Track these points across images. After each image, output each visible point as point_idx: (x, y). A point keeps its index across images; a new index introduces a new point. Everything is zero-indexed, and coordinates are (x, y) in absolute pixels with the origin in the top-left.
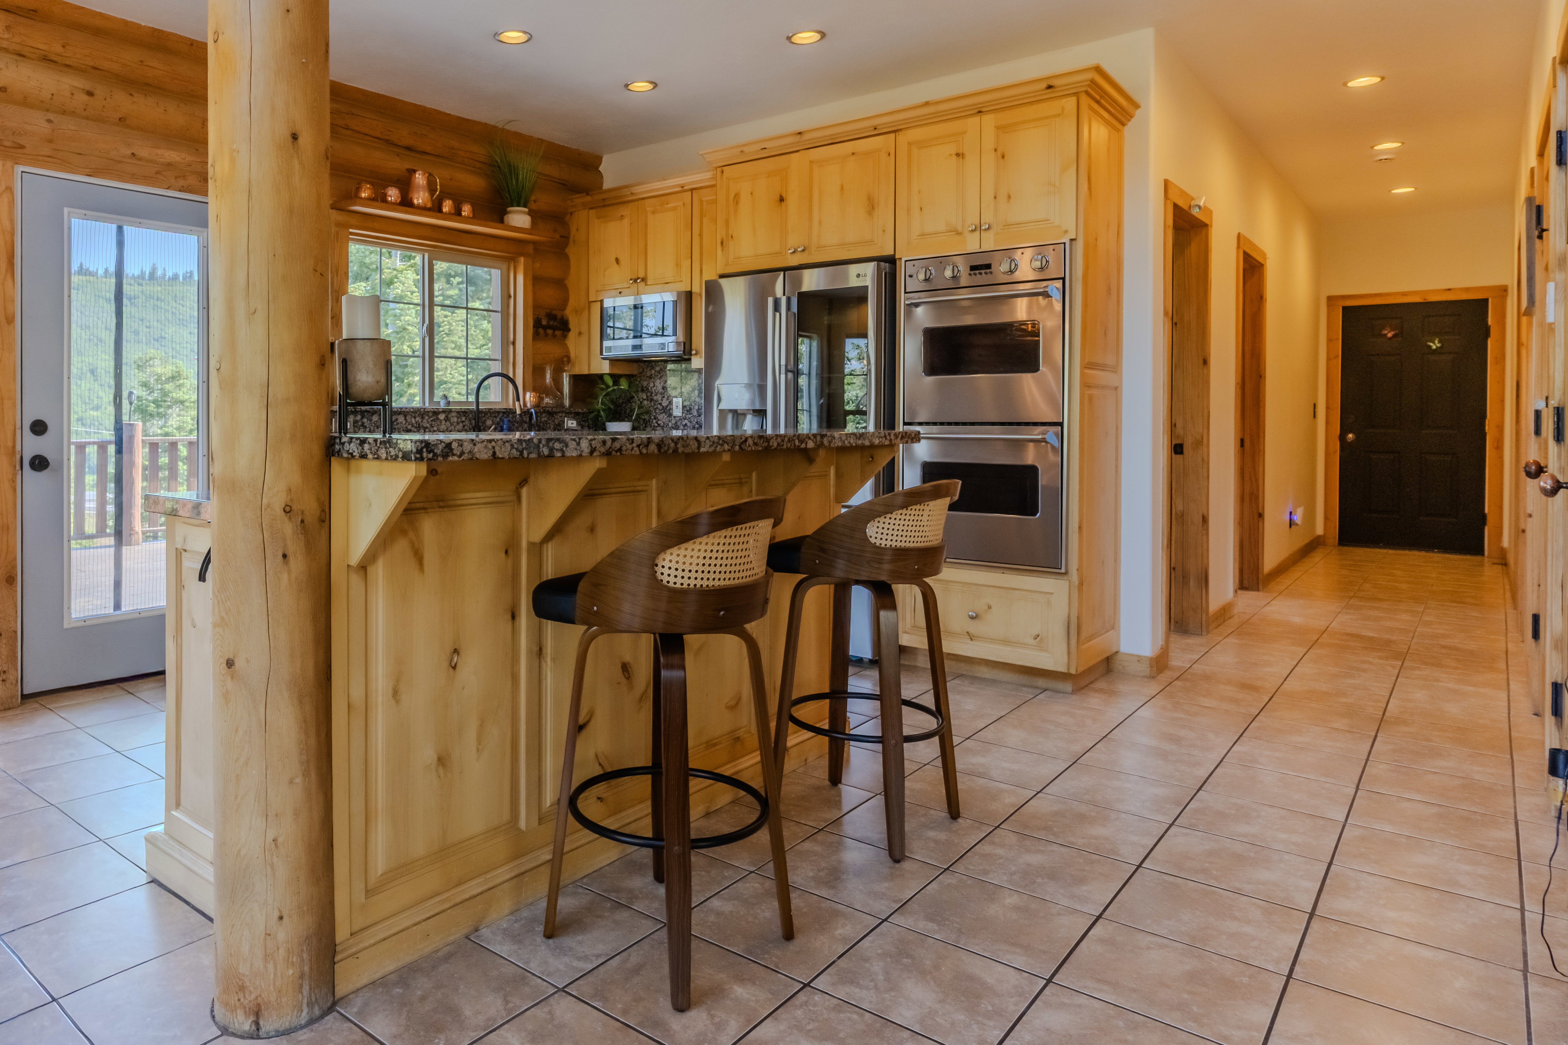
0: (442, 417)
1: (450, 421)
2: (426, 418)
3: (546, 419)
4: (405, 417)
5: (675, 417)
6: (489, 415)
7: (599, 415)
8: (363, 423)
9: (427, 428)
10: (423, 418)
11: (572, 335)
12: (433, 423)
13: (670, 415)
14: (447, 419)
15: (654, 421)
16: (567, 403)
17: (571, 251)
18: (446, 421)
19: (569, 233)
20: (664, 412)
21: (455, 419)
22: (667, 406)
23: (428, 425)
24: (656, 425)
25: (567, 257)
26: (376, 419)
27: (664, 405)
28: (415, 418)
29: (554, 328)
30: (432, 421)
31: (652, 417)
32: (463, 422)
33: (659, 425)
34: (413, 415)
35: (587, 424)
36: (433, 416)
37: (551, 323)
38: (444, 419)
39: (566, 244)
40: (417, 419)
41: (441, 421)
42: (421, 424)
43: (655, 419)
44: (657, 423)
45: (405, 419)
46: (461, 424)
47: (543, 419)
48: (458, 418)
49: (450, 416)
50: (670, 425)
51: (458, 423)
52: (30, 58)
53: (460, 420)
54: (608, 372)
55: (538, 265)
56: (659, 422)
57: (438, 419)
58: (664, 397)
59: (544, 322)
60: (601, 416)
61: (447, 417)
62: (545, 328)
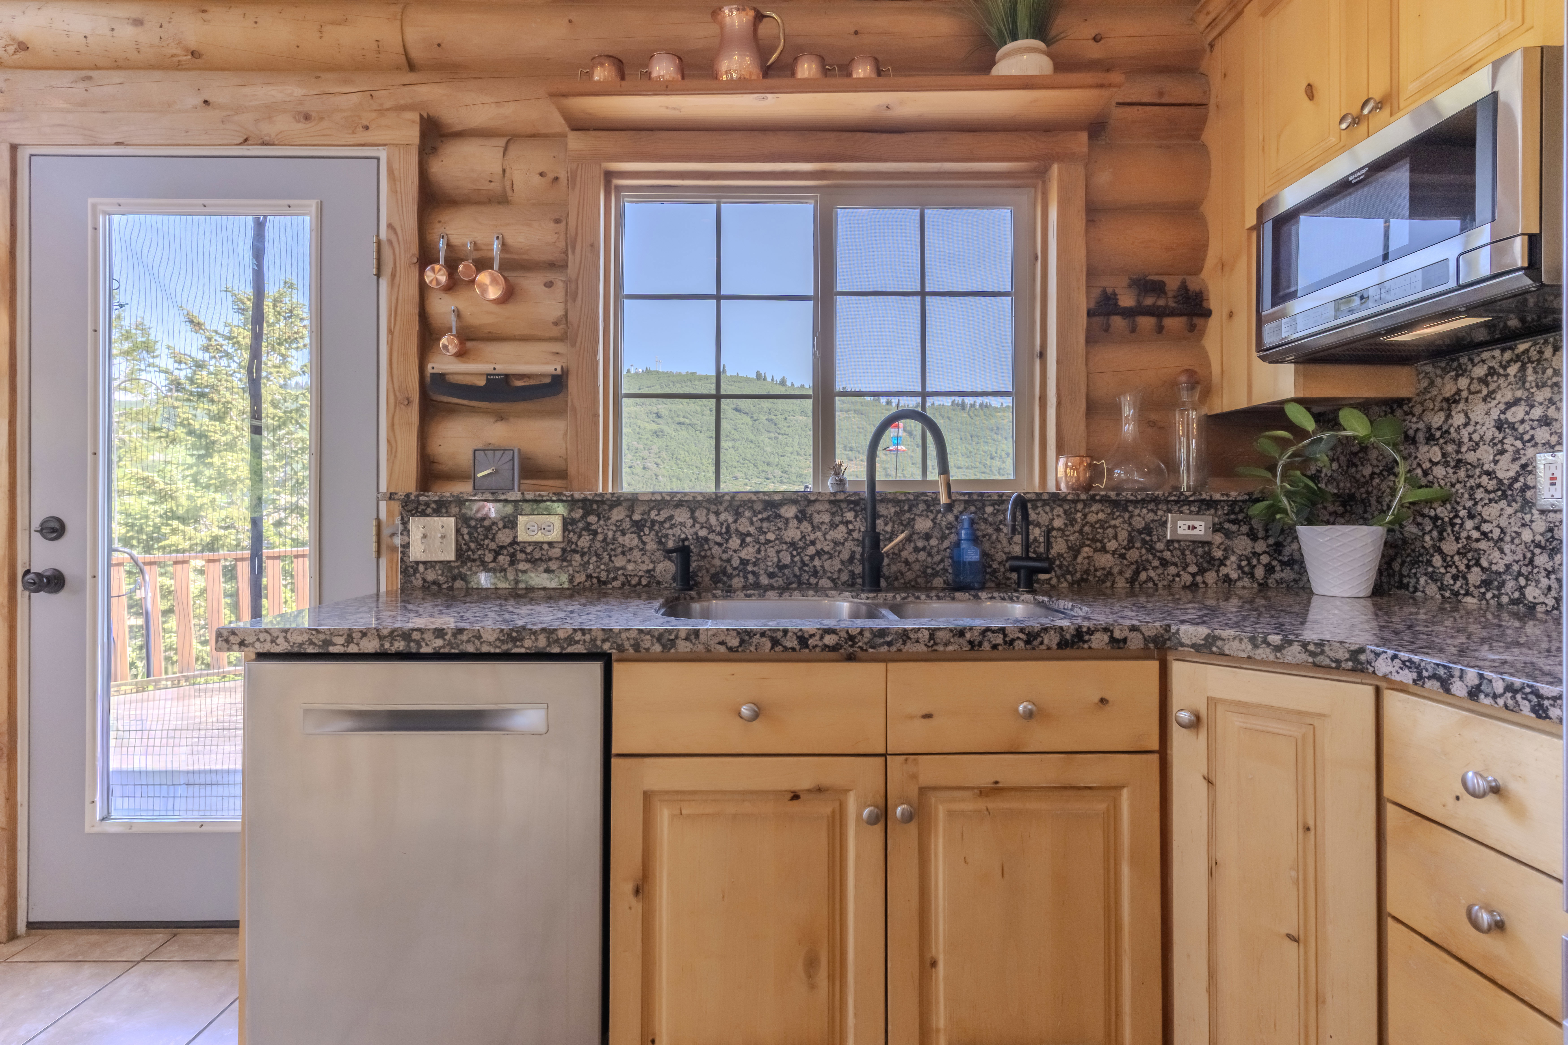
0: (789, 512)
1: (811, 522)
2: (748, 514)
3: (1101, 516)
4: (693, 511)
5: (1543, 512)
6: (922, 507)
7: (1276, 509)
8: (589, 524)
9: (749, 534)
10: (738, 514)
11: (1213, 322)
12: (765, 524)
13: (1528, 505)
14: (802, 517)
15: (1469, 524)
16: (1186, 480)
17: (1212, 135)
18: (800, 521)
19: (1206, 93)
20: (1504, 496)
21: (826, 518)
22: (1515, 480)
23: (752, 530)
24: (1475, 535)
25: (1203, 150)
26: (620, 517)
27: (1500, 475)
28: (717, 514)
29: (1158, 313)
30: (762, 520)
31: (1463, 513)
32: (847, 523)
33: (1485, 534)
34: (713, 508)
35: (1245, 529)
36: (765, 509)
37: (1149, 301)
38: (796, 517)
39: (1201, 123)
40: (723, 517)
41: (787, 521)
42: (733, 527)
43: (1471, 516)
44: (1477, 528)
45: (693, 518)
46: (842, 528)
47: (1092, 518)
48: (833, 514)
49: (809, 510)
50: (1527, 535)
51: (833, 526)
53: (837, 519)
54: (1292, 395)
55: (1103, 177)
56: (1486, 527)
57: (779, 516)
58: (1502, 452)
59: (1127, 301)
60: (1285, 511)
61: (803, 512)
62: (1129, 313)
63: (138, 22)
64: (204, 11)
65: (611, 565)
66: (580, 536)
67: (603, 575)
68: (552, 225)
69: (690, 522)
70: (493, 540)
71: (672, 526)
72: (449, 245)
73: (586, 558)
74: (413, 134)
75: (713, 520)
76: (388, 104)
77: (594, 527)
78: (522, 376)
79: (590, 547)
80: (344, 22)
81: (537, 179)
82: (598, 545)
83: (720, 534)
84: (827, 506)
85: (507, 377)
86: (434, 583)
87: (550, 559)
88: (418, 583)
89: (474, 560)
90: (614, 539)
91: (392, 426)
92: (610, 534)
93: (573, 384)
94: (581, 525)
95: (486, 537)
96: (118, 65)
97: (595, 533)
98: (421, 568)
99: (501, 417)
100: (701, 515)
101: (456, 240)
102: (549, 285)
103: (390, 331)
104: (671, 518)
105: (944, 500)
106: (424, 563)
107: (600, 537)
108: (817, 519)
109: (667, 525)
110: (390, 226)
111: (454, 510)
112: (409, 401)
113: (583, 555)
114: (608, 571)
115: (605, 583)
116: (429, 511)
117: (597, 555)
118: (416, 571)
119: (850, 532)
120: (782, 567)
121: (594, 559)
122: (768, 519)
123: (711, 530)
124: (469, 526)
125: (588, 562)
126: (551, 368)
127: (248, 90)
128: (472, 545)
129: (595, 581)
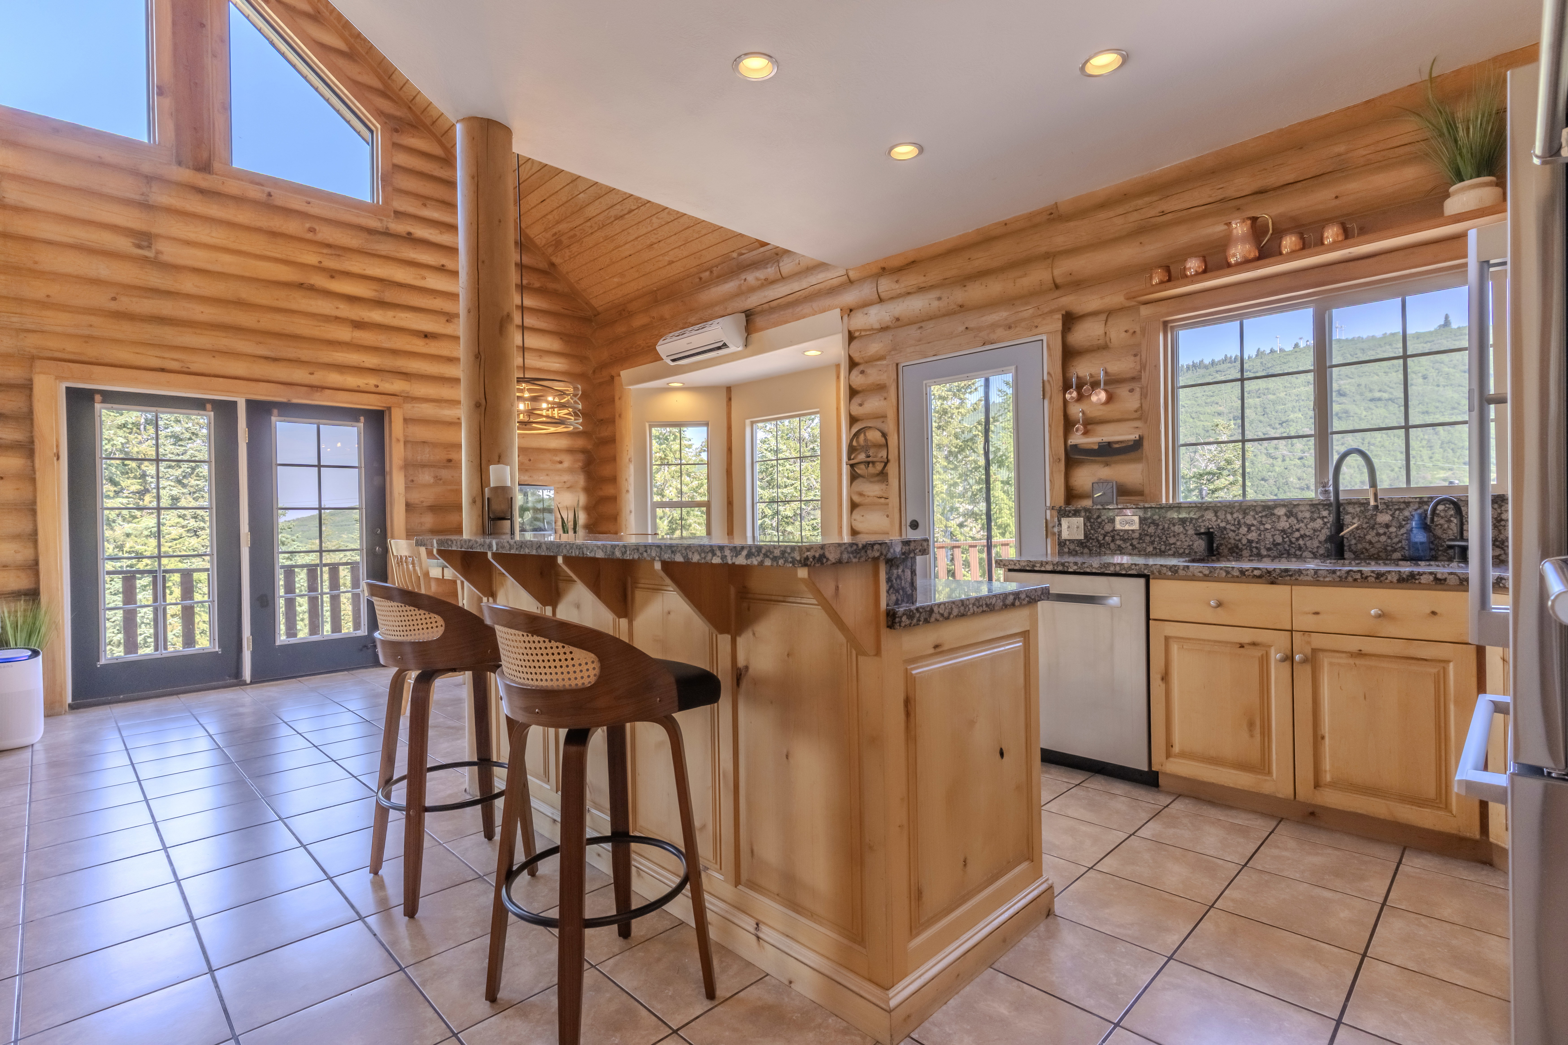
0: (1281, 512)
1: (1296, 518)
2: (1252, 513)
4: (1216, 513)
8: (1154, 520)
9: (1253, 525)
10: (1245, 514)
12: (1264, 519)
14: (1290, 514)
18: (1288, 517)
21: (1308, 515)
23: (1255, 522)
26: (1172, 516)
28: (1232, 514)
30: (1261, 517)
32: (1323, 517)
34: (1229, 510)
36: (1264, 510)
38: (1286, 515)
40: (1235, 515)
41: (1279, 517)
42: (1242, 521)
45: (1216, 516)
46: (1320, 522)
48: (1312, 512)
49: (1294, 511)
51: (1313, 520)
52: (915, 293)
53: (1316, 515)
57: (1274, 514)
61: (1290, 512)
63: (939, 299)
64: (965, 286)
65: (1167, 542)
66: (1149, 527)
67: (1163, 547)
68: (1133, 358)
69: (1214, 519)
70: (1103, 529)
71: (1203, 521)
72: (1078, 377)
73: (1153, 539)
74: (1059, 325)
75: (1229, 517)
76: (1046, 310)
77: (1157, 522)
78: (1117, 442)
79: (1155, 532)
80: (1025, 275)
81: (1124, 334)
82: (1159, 531)
83: (1234, 525)
84: (1308, 507)
85: (1109, 443)
86: (1074, 550)
87: (1133, 539)
88: (1066, 550)
89: (1093, 539)
90: (1169, 528)
91: (1052, 473)
92: (1166, 526)
93: (1146, 444)
94: (1150, 521)
95: (1099, 527)
96: (931, 318)
97: (1157, 525)
98: (1068, 543)
99: (1107, 464)
100: (1221, 514)
101: (1081, 374)
102: (1131, 391)
103: (1050, 426)
104: (1203, 516)
105: (1372, 503)
106: (1069, 540)
107: (1161, 527)
108: (1300, 515)
109: (1200, 520)
110: (1049, 373)
111: (1083, 514)
112: (1060, 460)
113: (1151, 536)
114: (1165, 545)
115: (1164, 552)
116: (1071, 515)
117: (1159, 537)
118: (1065, 544)
119: (1325, 524)
120: (1276, 545)
121: (1158, 539)
122: (1266, 516)
123: (1228, 523)
124: (1090, 522)
125: (1154, 541)
126: (1134, 436)
127: (983, 319)
128: (1092, 532)
129: (1158, 551)
